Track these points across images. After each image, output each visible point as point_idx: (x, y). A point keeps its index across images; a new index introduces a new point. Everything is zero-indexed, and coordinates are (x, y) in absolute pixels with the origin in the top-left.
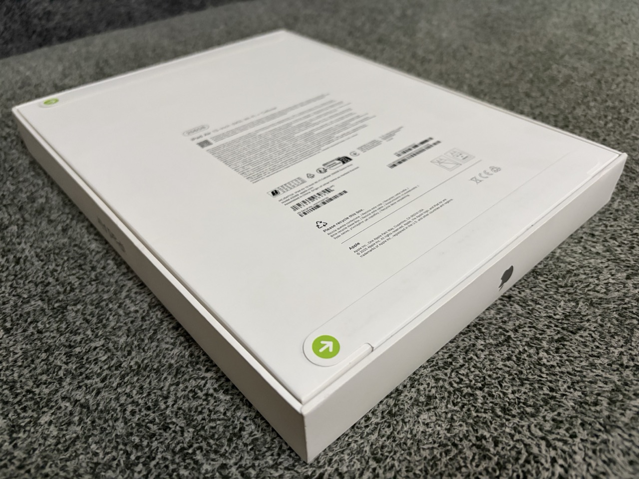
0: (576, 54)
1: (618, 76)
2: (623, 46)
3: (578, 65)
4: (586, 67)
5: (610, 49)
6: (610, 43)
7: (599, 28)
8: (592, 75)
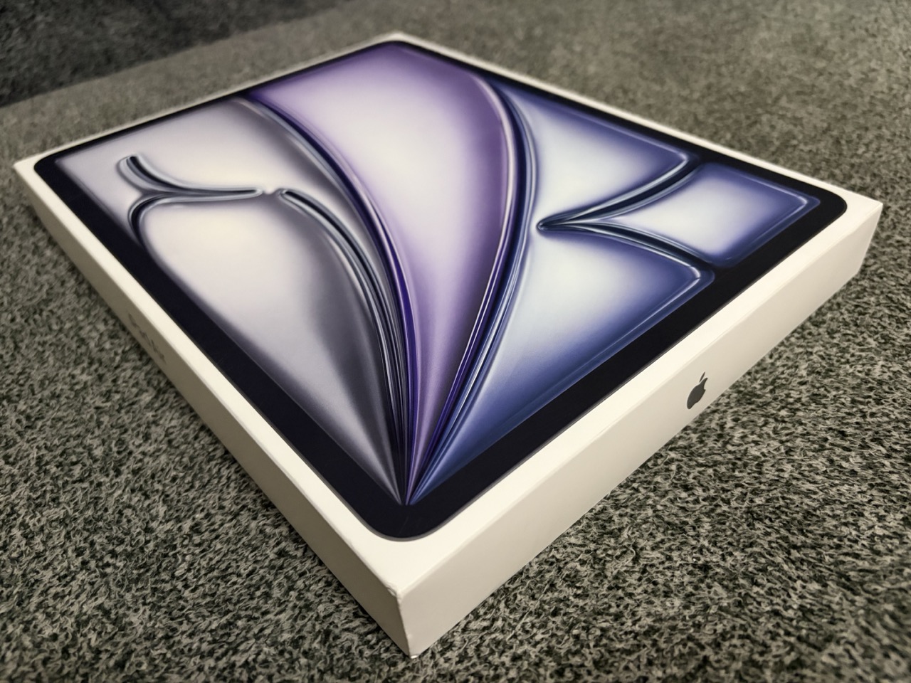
0: (798, 93)
1: (867, 129)
2: (872, 75)
3: (801, 113)
4: (815, 117)
5: (851, 82)
6: (851, 71)
7: (832, 46)
8: (825, 131)
